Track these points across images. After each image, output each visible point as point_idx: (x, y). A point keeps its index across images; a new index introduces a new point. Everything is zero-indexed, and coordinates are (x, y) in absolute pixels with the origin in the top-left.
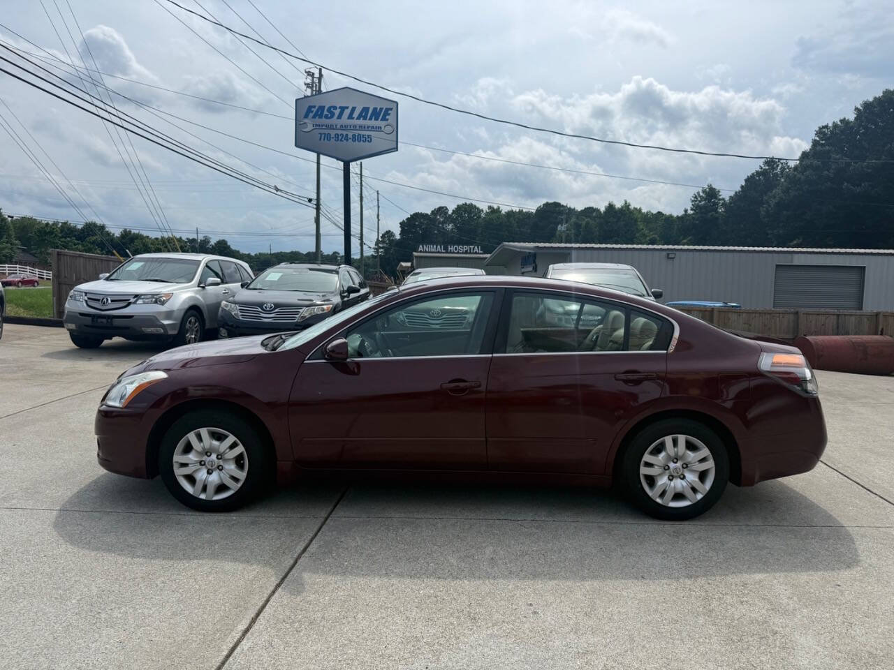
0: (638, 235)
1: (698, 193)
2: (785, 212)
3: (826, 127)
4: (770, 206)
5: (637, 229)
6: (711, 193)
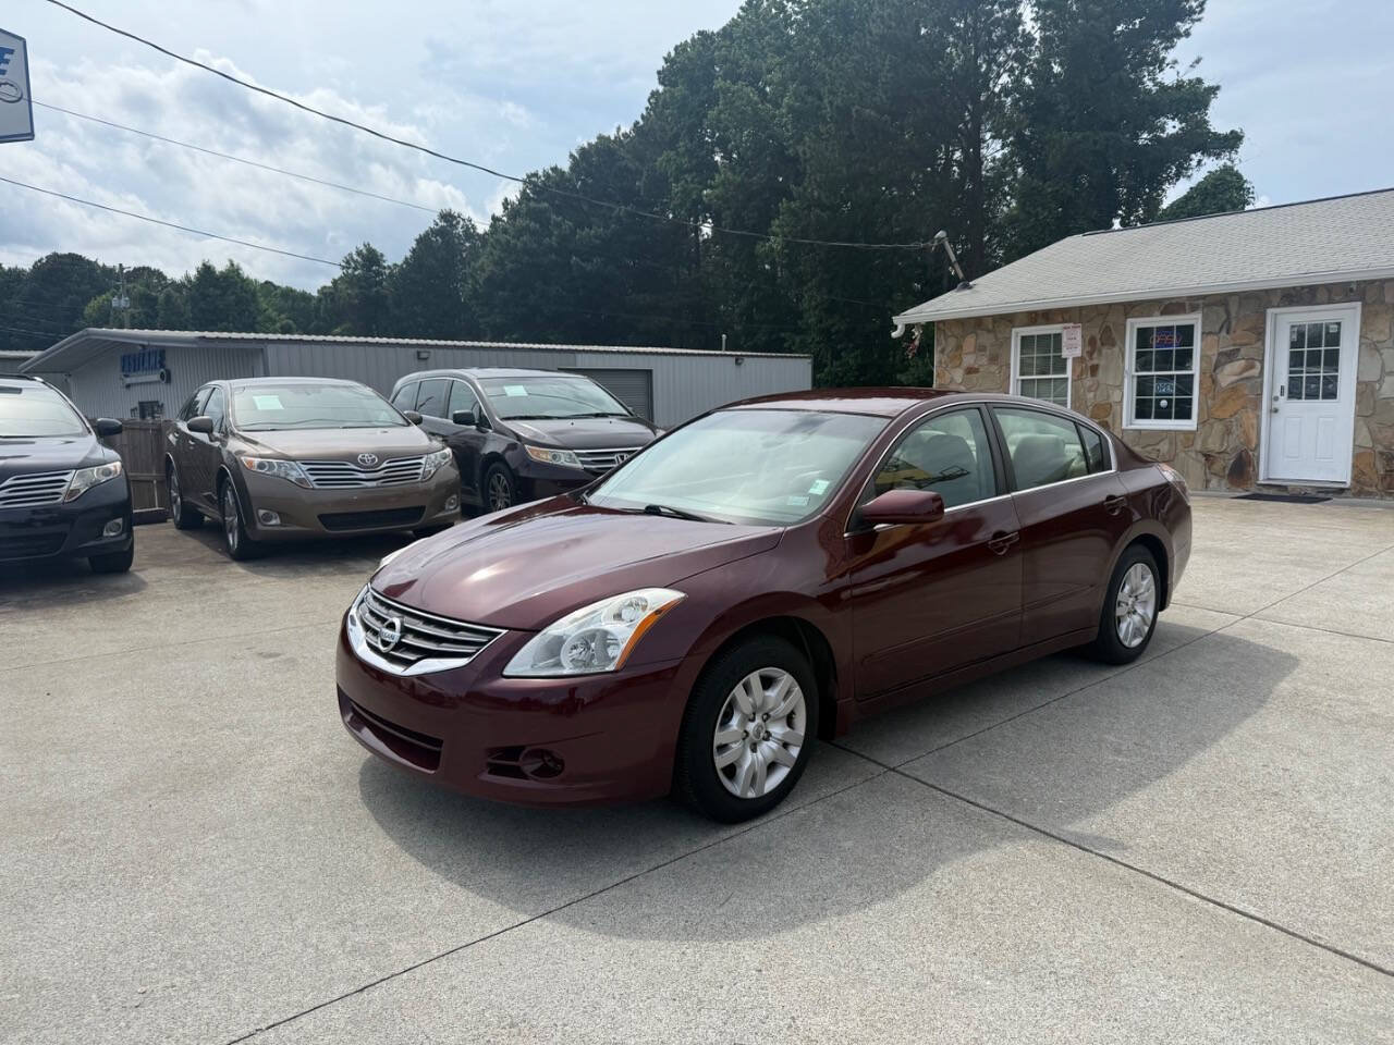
0: (259, 319)
1: (350, 255)
2: (501, 293)
3: (536, 175)
4: (477, 282)
5: (258, 309)
6: (371, 258)
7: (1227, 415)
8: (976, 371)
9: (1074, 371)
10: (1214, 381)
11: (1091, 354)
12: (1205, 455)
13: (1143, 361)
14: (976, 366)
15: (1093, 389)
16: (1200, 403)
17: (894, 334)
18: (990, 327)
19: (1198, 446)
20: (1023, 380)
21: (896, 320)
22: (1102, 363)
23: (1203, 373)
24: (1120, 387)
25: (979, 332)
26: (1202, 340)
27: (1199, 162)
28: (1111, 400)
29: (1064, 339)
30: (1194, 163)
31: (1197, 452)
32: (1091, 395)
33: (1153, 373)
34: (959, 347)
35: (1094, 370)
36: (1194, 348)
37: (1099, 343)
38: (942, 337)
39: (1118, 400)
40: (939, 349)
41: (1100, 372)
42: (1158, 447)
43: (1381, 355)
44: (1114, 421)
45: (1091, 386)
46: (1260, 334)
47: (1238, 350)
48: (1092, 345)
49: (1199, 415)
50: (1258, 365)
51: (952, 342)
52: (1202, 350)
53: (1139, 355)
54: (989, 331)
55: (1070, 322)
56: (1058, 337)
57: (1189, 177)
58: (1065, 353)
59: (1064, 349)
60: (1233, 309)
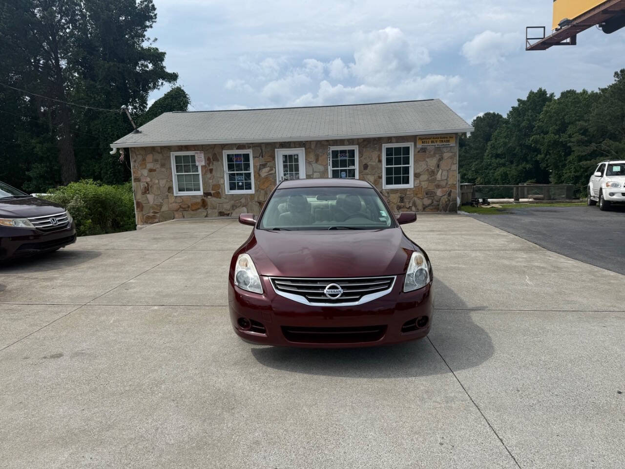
7: (265, 188)
8: (155, 170)
9: (202, 171)
10: (259, 175)
11: (209, 164)
12: (259, 203)
13: (230, 167)
14: (154, 168)
15: (212, 178)
16: (255, 183)
17: (111, 153)
18: (159, 151)
19: (256, 199)
20: (178, 175)
21: (112, 146)
22: (214, 168)
23: (255, 172)
24: (223, 177)
25: (154, 153)
26: (253, 159)
27: (162, 83)
28: (220, 183)
29: (196, 158)
30: (160, 84)
31: (255, 201)
32: (211, 181)
33: (243, 172)
34: (144, 160)
35: (211, 171)
36: (250, 162)
37: (212, 160)
38: (134, 154)
39: (223, 183)
40: (133, 160)
41: (214, 172)
42: (240, 201)
43: (312, 166)
44: (222, 192)
45: (210, 178)
46: (274, 158)
47: (267, 164)
48: (208, 160)
49: (255, 188)
50: (274, 169)
51: (140, 158)
52: (254, 164)
53: (229, 165)
54: (159, 153)
55: (198, 150)
56: (193, 157)
57: (159, 89)
58: (197, 164)
59: (197, 162)
60: (264, 149)
